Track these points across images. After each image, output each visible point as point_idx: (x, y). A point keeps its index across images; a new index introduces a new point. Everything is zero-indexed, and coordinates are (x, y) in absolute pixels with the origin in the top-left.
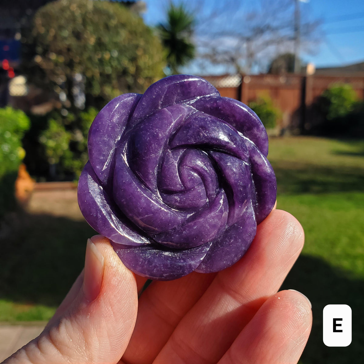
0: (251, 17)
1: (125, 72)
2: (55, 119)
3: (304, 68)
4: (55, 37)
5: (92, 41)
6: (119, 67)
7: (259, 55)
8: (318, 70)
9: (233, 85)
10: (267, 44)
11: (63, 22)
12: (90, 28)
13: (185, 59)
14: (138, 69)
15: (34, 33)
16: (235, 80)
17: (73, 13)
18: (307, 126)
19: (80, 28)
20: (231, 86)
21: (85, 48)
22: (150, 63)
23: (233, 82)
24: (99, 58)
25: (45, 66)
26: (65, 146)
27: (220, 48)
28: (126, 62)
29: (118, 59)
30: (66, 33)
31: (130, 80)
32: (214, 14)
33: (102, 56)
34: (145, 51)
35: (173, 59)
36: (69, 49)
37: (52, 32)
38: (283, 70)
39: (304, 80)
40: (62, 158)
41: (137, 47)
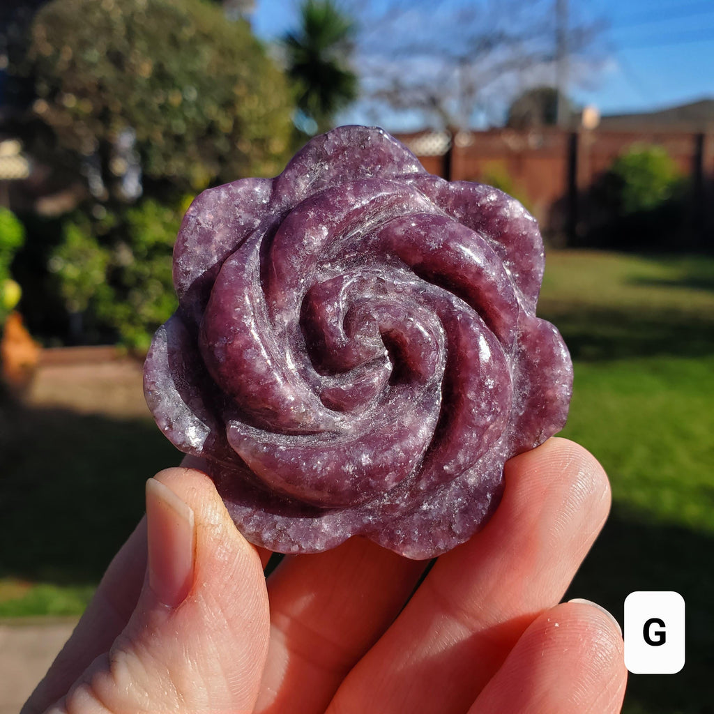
0: (467, 16)
1: (211, 130)
2: (77, 223)
3: (578, 116)
4: (73, 64)
5: (145, 69)
6: (199, 120)
7: (486, 92)
8: (605, 119)
9: (434, 153)
10: (500, 69)
11: (87, 32)
12: (141, 45)
13: (338, 100)
14: (238, 124)
15: (31, 56)
16: (437, 141)
17: (107, 15)
18: (581, 229)
19: (120, 42)
20: (430, 153)
21: (131, 84)
22: (262, 111)
23: (434, 145)
24: (159, 104)
25: (54, 119)
26: (98, 275)
27: (409, 79)
28: (212, 110)
29: (198, 105)
30: (94, 55)
31: (221, 144)
32: (393, 13)
33: (167, 99)
34: (252, 88)
35: (314, 100)
36: (101, 87)
37: (67, 54)
38: (536, 120)
39: (573, 140)
40: (93, 301)
41: (233, 80)
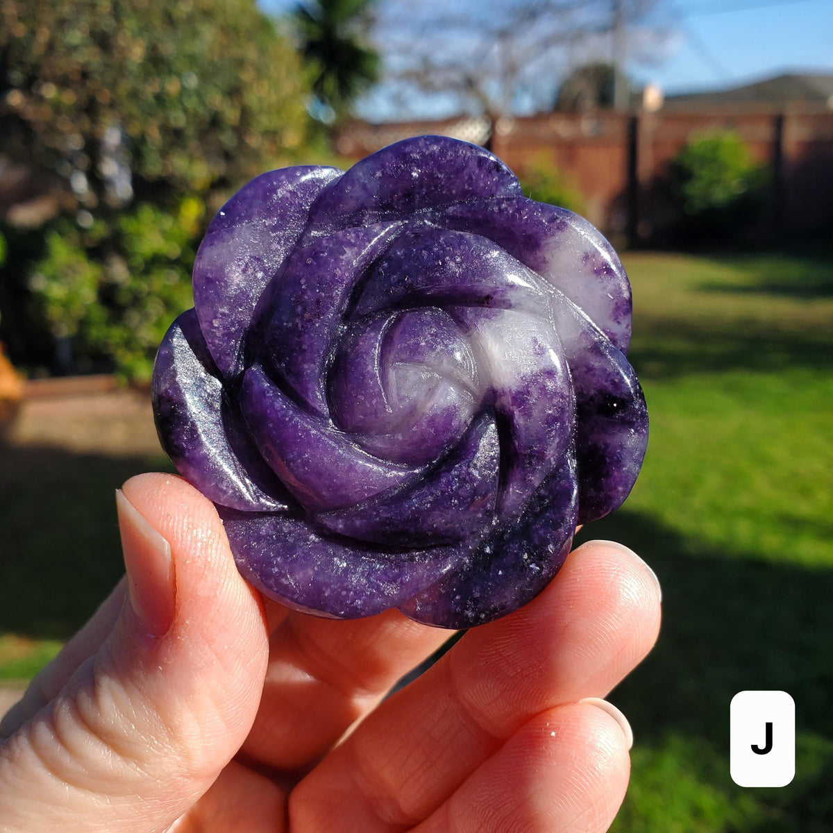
1: (215, 122)
2: (62, 234)
3: (638, 97)
4: (51, 47)
5: (137, 53)
6: (201, 110)
7: (530, 70)
8: (670, 100)
10: (547, 43)
11: (66, 10)
12: (131, 24)
13: (358, 83)
14: (246, 114)
16: (475, 128)
18: (644, 230)
19: (107, 23)
21: (121, 70)
22: (274, 98)
23: (472, 133)
24: (154, 93)
25: (31, 113)
26: (88, 294)
27: (440, 57)
28: (216, 100)
29: (199, 94)
30: (75, 36)
31: (227, 139)
33: (163, 88)
34: (260, 73)
35: (331, 84)
36: (85, 75)
37: (44, 36)
38: (589, 103)
39: (633, 125)
40: (83, 323)
41: (240, 63)
